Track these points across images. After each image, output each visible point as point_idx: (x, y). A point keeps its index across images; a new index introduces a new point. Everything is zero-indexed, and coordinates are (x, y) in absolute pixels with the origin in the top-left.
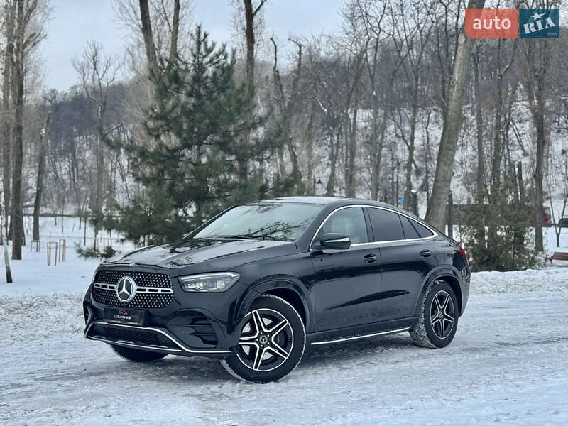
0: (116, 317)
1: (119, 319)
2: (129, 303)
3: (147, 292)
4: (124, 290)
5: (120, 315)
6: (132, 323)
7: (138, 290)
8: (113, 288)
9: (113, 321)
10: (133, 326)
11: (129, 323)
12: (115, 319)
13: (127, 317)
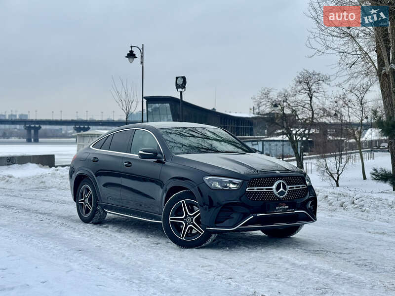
0: (277, 208)
1: (280, 209)
2: (284, 198)
3: (295, 188)
4: (281, 189)
5: (280, 206)
7: (290, 188)
8: (272, 189)
9: (275, 211)
10: (290, 212)
12: (277, 210)
13: (286, 207)
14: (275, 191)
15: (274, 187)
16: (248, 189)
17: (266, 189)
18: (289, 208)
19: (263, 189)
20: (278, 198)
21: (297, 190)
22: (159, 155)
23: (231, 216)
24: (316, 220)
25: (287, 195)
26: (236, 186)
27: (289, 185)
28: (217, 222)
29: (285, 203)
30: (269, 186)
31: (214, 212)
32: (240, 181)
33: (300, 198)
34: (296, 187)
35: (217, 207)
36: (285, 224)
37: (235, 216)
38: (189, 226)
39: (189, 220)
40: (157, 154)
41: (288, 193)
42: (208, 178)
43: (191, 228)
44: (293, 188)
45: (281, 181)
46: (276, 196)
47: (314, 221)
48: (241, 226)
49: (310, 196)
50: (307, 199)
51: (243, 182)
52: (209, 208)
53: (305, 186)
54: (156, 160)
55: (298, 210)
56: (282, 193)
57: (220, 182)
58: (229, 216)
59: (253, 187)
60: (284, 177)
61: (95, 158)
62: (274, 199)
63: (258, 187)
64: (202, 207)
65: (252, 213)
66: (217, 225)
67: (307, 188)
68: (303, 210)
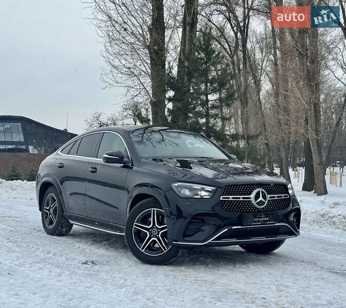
0: (255, 220)
1: (259, 221)
2: (263, 208)
3: (276, 198)
4: (261, 198)
5: (259, 218)
6: (271, 222)
7: (270, 197)
8: (250, 198)
9: (253, 224)
10: (271, 224)
11: (268, 223)
12: (255, 222)
13: (265, 219)
14: (253, 200)
15: (253, 196)
16: (223, 198)
17: (243, 198)
18: (269, 221)
19: (239, 198)
20: (256, 208)
21: (278, 200)
22: (125, 159)
23: (202, 228)
24: (299, 234)
25: (267, 205)
26: (208, 194)
27: (269, 194)
28: (185, 236)
29: (265, 214)
30: (246, 195)
31: (182, 223)
32: (213, 188)
33: (282, 209)
34: (278, 197)
35: (186, 218)
36: (264, 239)
37: (207, 228)
38: (153, 239)
39: (155, 232)
40: (123, 158)
41: (268, 202)
42: (176, 185)
43: (154, 242)
44: (274, 197)
45: (260, 190)
46: (254, 207)
47: (297, 235)
48: (213, 240)
49: (293, 206)
50: (289, 209)
51: (217, 189)
52: (177, 219)
53: (287, 196)
54: (122, 165)
55: (280, 222)
56: (261, 203)
57: (191, 189)
58: (200, 229)
59: (228, 195)
60: (264, 185)
61: (61, 164)
62: (252, 210)
63: (234, 195)
64: (169, 217)
65: (227, 225)
66: (185, 239)
67: (290, 198)
68: (286, 223)
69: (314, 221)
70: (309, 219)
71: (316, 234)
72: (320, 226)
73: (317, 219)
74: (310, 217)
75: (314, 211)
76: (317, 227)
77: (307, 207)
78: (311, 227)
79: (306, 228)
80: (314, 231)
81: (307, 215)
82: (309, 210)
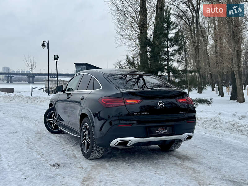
69: (227, 129)
70: (224, 127)
71: (227, 139)
72: (231, 132)
73: (229, 127)
74: (224, 125)
75: (228, 121)
76: (229, 133)
77: (223, 118)
78: (225, 133)
79: (221, 133)
80: (226, 137)
81: (223, 124)
82: (225, 120)
